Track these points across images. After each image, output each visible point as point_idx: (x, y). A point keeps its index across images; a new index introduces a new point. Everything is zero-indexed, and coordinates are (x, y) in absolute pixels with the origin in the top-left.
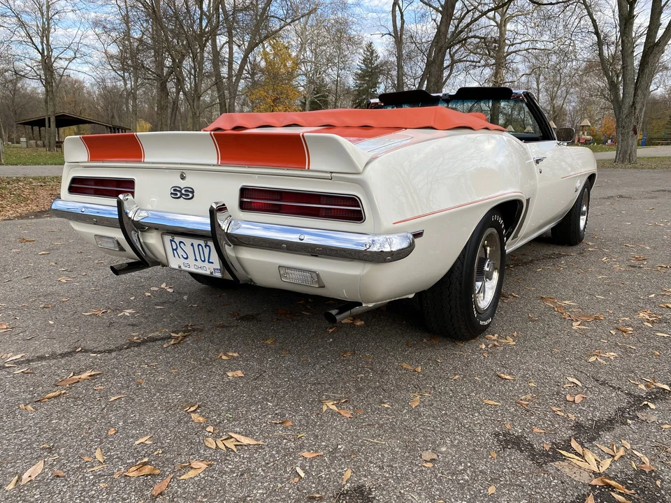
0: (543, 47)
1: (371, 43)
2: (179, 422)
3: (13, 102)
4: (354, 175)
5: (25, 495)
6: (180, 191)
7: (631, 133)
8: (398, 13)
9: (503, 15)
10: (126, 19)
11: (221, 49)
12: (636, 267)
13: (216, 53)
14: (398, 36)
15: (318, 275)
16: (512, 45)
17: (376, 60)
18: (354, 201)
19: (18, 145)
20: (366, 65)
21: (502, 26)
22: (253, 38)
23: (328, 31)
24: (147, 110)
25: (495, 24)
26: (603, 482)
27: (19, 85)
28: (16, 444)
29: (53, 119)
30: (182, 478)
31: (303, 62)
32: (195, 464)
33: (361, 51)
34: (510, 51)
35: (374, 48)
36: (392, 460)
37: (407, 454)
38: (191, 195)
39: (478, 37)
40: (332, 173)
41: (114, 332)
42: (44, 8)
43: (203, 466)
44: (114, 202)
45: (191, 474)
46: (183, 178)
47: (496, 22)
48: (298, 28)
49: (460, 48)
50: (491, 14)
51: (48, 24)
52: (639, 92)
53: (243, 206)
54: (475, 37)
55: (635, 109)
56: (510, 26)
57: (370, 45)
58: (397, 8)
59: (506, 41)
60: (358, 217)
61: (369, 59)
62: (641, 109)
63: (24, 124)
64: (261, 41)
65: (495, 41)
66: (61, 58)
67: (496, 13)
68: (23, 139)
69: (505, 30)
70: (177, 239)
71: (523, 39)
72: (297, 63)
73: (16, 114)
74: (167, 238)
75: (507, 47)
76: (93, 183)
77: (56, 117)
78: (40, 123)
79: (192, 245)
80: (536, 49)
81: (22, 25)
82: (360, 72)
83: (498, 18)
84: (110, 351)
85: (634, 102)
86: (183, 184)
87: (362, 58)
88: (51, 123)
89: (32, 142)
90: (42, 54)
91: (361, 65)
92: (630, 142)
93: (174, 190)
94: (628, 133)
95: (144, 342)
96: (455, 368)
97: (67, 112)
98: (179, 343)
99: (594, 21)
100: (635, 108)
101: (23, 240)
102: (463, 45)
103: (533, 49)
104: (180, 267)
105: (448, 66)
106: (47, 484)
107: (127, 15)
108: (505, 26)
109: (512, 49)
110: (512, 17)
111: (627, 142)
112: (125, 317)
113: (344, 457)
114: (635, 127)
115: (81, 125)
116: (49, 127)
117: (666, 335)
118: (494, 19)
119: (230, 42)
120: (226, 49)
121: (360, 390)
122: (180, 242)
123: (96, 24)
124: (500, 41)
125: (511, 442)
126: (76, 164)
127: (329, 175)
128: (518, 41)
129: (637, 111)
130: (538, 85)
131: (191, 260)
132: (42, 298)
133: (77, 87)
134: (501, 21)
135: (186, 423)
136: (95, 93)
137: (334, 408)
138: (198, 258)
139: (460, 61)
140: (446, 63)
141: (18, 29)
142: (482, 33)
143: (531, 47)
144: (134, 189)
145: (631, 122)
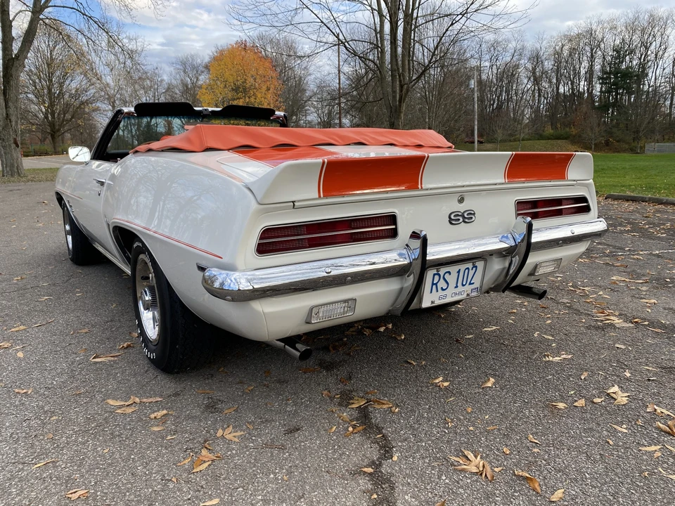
7: (13, 146)
40: (577, 180)
52: (10, 104)
55: (10, 122)
62: (16, 122)
70: (444, 270)
74: (432, 273)
79: (459, 271)
85: (7, 114)
86: (462, 208)
92: (15, 155)
94: (10, 145)
100: (10, 120)
104: (432, 302)
111: (12, 155)
114: (15, 140)
122: (446, 273)
129: (13, 123)
145: (10, 135)
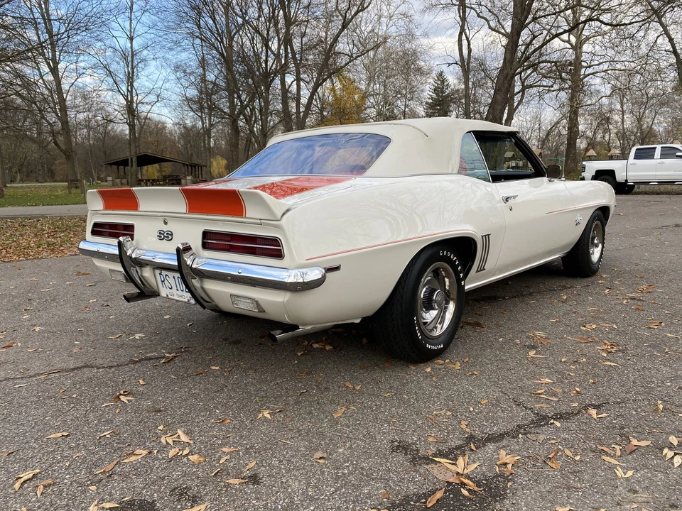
0: (623, 68)
1: (442, 72)
2: (140, 422)
3: (103, 144)
4: (275, 221)
5: (9, 467)
6: (163, 234)
8: (465, 43)
9: (578, 37)
10: (203, 63)
11: (290, 86)
12: (635, 299)
13: (285, 90)
14: (465, 65)
15: (257, 302)
16: (590, 67)
17: (447, 89)
18: (275, 241)
19: (106, 183)
20: (437, 95)
21: (577, 48)
22: (319, 74)
23: (397, 63)
24: (223, 147)
25: (570, 47)
26: (460, 480)
27: (109, 128)
28: (15, 433)
29: (135, 159)
30: (124, 461)
31: (373, 95)
32: (137, 452)
33: (432, 81)
34: (587, 73)
35: (445, 77)
36: (293, 456)
37: (308, 453)
38: (170, 237)
39: (549, 62)
40: (261, 219)
41: (121, 352)
42: (130, 59)
43: (144, 452)
44: (115, 242)
45: (133, 458)
46: (166, 223)
47: (571, 45)
48: (366, 62)
49: (532, 72)
50: (565, 37)
51: (133, 72)
53: (205, 246)
54: (545, 61)
56: (586, 47)
57: (441, 74)
58: (464, 37)
59: (583, 63)
60: (278, 255)
61: (439, 88)
63: (111, 164)
64: (330, 77)
65: (570, 64)
66: (143, 103)
67: (571, 36)
68: (110, 179)
69: (581, 52)
70: (164, 273)
71: (601, 61)
72: (365, 96)
73: (105, 154)
74: (158, 272)
75: (583, 70)
76: (108, 227)
77: (138, 157)
78: (124, 163)
79: (174, 277)
80: (615, 70)
81: (110, 74)
82: (430, 101)
83: (573, 39)
84: (111, 367)
86: (165, 228)
87: (433, 88)
88: (133, 163)
89: (118, 180)
90: (127, 100)
91: (431, 94)
93: (160, 233)
95: (141, 360)
96: (391, 388)
97: (150, 152)
98: (169, 362)
99: (671, 40)
101: (79, 273)
102: (535, 70)
103: (612, 70)
104: (167, 295)
105: (519, 92)
106: (26, 461)
107: (203, 59)
108: (581, 48)
109: (590, 71)
110: (588, 38)
112: (135, 340)
113: (256, 452)
115: (162, 164)
116: (132, 166)
117: (613, 364)
118: (569, 42)
119: (298, 79)
120: (294, 86)
121: (297, 402)
122: (166, 275)
123: (177, 68)
124: (577, 63)
125: (403, 447)
126: (96, 212)
127: (259, 221)
128: (596, 63)
130: (622, 107)
131: (174, 290)
132: (74, 324)
133: (159, 128)
134: (576, 43)
135: (145, 423)
136: (176, 132)
137: (268, 416)
138: (179, 289)
139: (531, 86)
140: (517, 89)
141: (106, 79)
142: (555, 57)
143: (610, 68)
144: (133, 231)
